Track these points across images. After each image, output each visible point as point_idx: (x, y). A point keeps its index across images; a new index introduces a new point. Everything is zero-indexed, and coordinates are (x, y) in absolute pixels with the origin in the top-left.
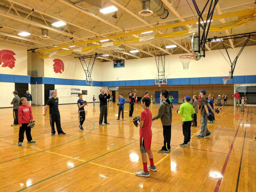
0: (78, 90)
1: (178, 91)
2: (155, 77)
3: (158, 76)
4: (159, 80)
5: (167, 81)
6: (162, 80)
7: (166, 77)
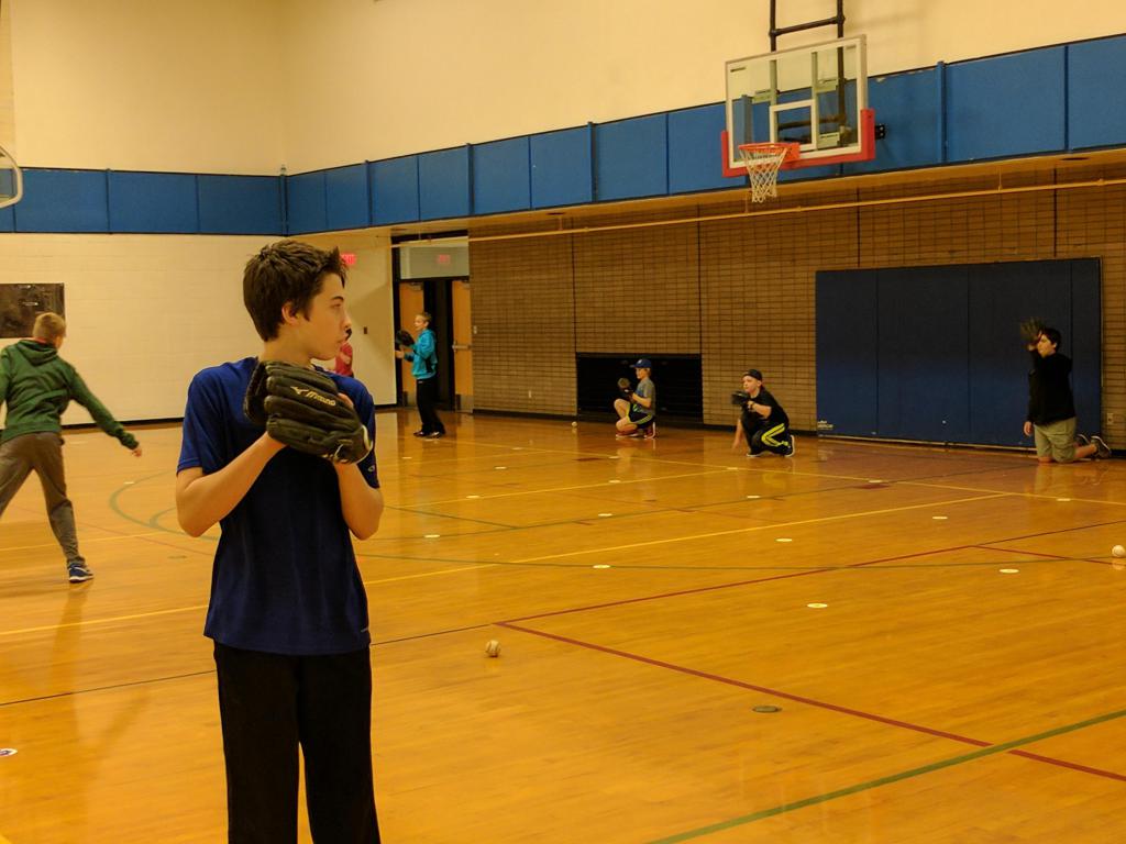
1: (1093, 251)
2: (735, 67)
3: (768, 40)
4: (774, 109)
5: (868, 115)
6: (812, 103)
7: (858, 48)
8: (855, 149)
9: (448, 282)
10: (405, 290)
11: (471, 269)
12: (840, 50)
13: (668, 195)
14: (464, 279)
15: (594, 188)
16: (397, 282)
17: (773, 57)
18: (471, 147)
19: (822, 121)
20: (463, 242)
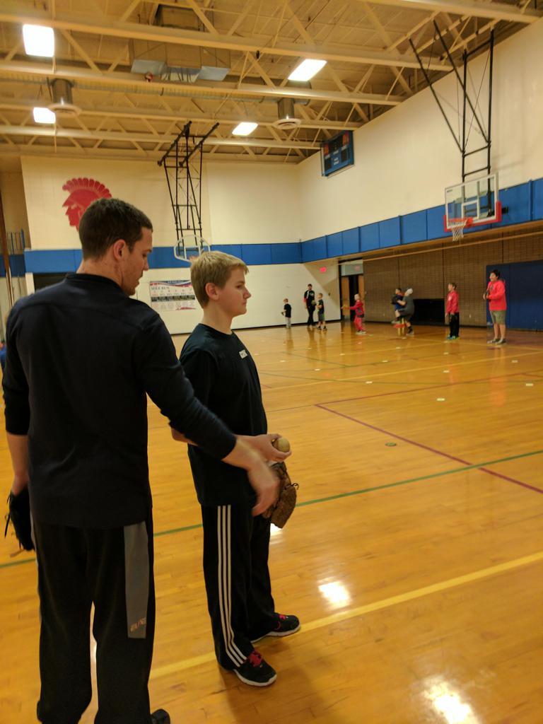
0: (182, 286)
2: (448, 190)
3: (461, 179)
4: (463, 205)
5: (499, 204)
6: (477, 201)
7: (495, 179)
8: (493, 218)
9: (357, 276)
10: (343, 280)
11: (364, 272)
12: (489, 180)
13: (427, 240)
14: (362, 275)
15: (401, 239)
16: (340, 277)
17: (463, 184)
18: (359, 228)
19: (481, 208)
20: (361, 262)
